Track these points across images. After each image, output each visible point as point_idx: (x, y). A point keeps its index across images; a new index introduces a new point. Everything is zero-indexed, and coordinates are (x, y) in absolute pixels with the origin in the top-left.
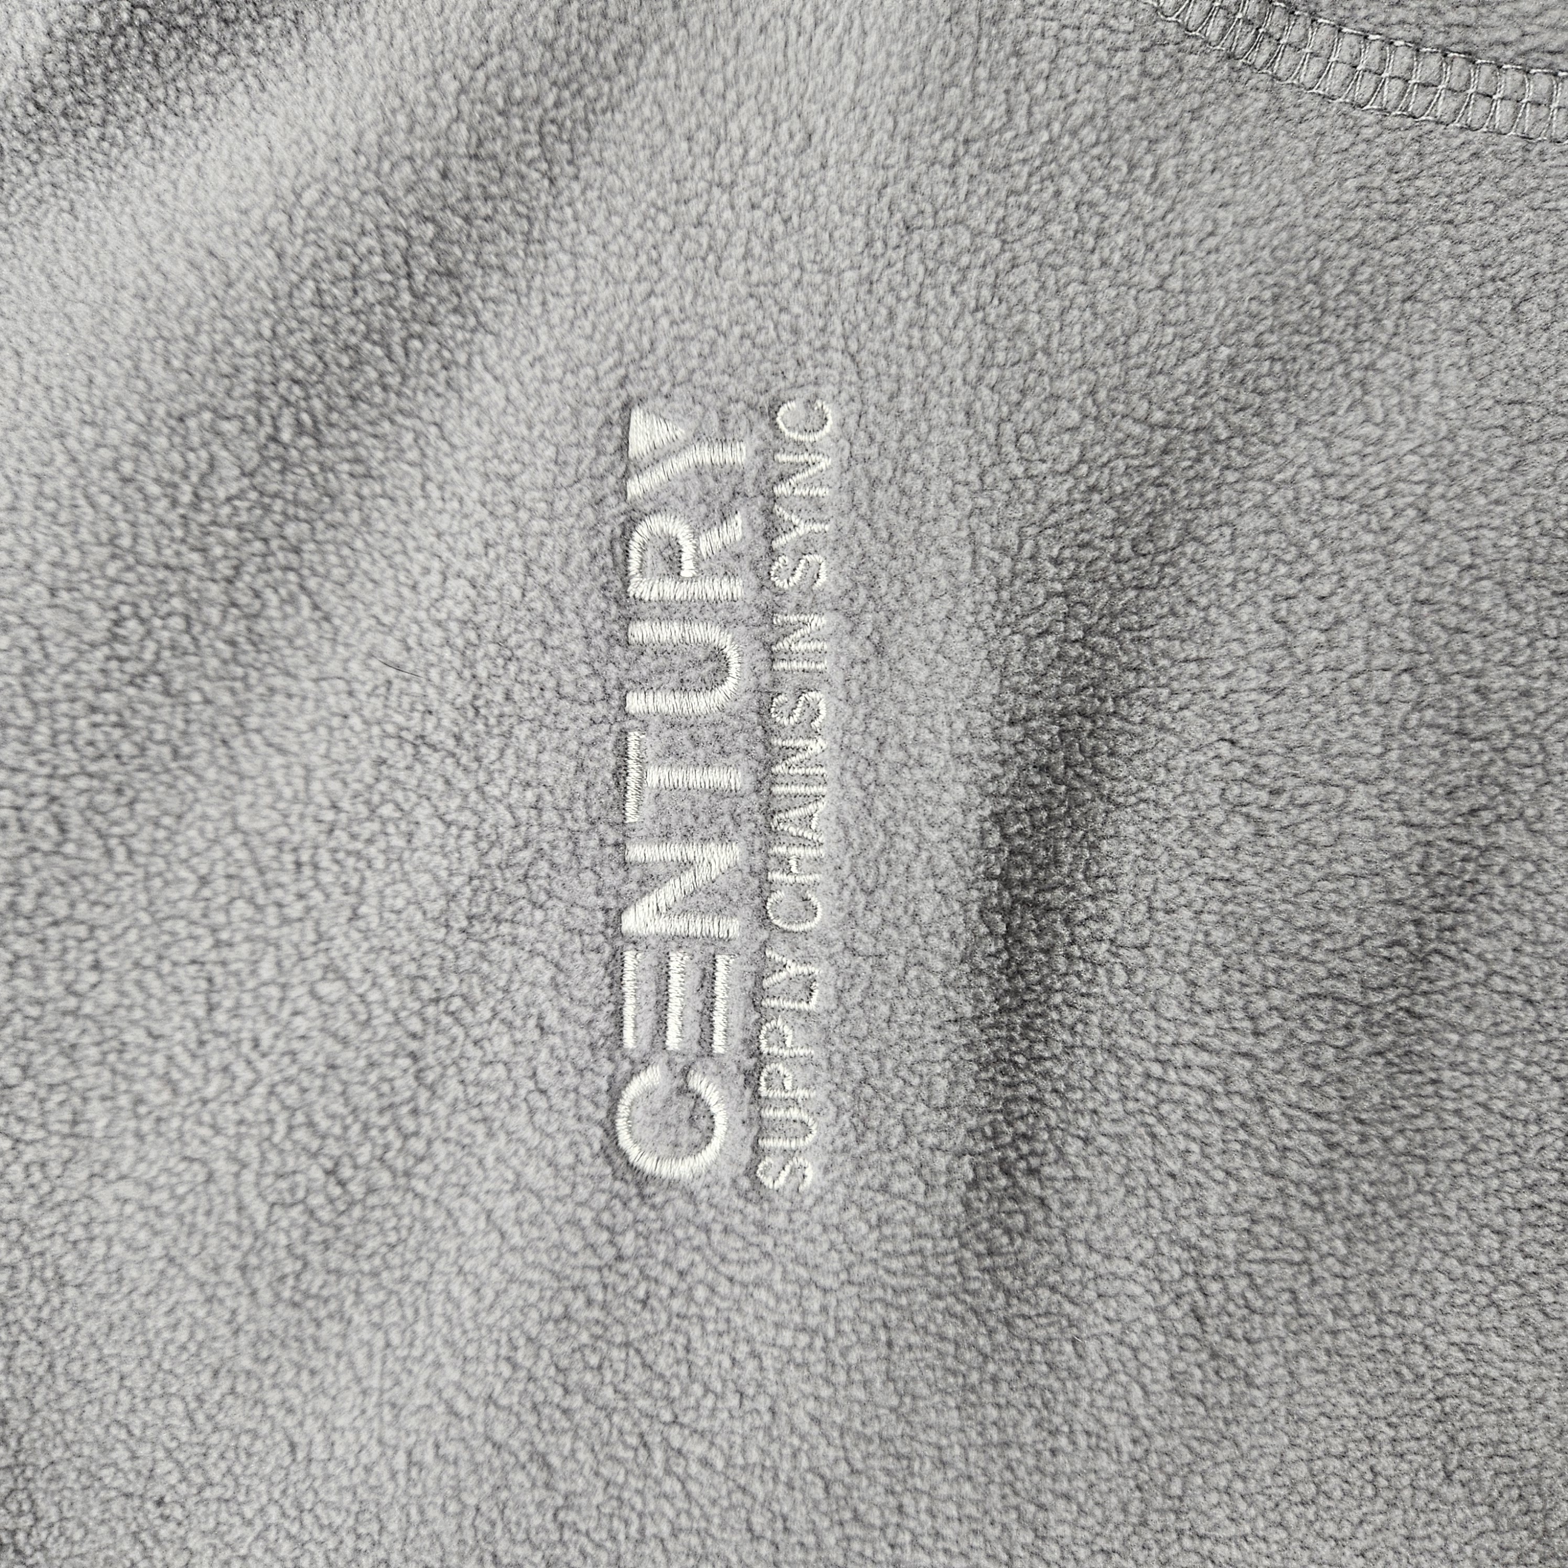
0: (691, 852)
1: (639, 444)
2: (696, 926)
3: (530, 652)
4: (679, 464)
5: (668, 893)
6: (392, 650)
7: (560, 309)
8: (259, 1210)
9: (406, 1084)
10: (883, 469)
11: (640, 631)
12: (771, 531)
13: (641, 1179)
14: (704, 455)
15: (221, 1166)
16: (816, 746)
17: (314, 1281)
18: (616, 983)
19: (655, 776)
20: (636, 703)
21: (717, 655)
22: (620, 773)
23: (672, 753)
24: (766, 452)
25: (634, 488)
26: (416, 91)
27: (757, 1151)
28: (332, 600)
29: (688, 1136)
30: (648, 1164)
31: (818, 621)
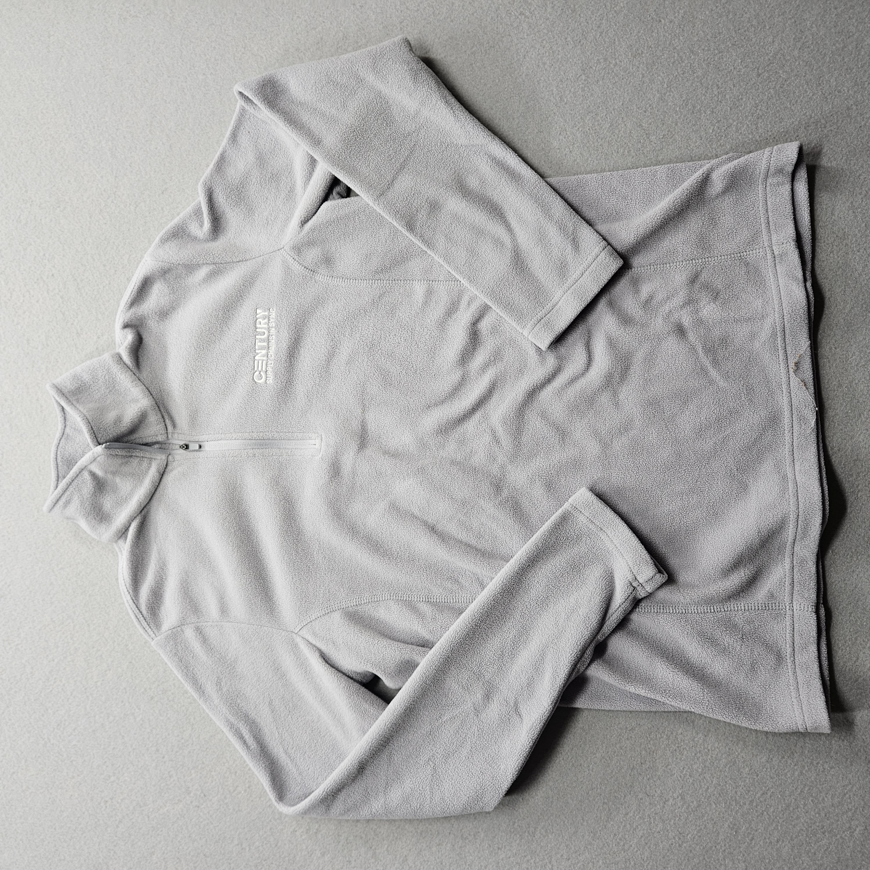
0: (261, 351)
1: (258, 312)
2: (261, 358)
3: (247, 332)
4: (261, 314)
5: (259, 355)
6: (235, 331)
7: (251, 299)
8: (221, 386)
9: (235, 373)
10: (278, 315)
11: (257, 330)
12: (269, 320)
13: (256, 382)
14: (264, 313)
15: (217, 381)
16: (273, 341)
17: (225, 393)
18: (254, 363)
19: (259, 344)
20: (257, 337)
21: (264, 333)
22: (255, 343)
23: (260, 342)
24: (269, 313)
25: (257, 316)
26: (238, 280)
27: (266, 380)
28: (229, 327)
29: (260, 378)
30: (256, 381)
31: (273, 329)
